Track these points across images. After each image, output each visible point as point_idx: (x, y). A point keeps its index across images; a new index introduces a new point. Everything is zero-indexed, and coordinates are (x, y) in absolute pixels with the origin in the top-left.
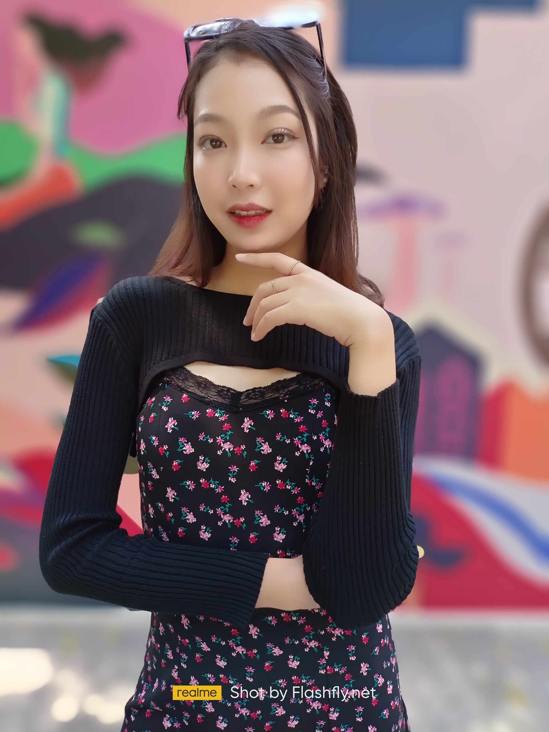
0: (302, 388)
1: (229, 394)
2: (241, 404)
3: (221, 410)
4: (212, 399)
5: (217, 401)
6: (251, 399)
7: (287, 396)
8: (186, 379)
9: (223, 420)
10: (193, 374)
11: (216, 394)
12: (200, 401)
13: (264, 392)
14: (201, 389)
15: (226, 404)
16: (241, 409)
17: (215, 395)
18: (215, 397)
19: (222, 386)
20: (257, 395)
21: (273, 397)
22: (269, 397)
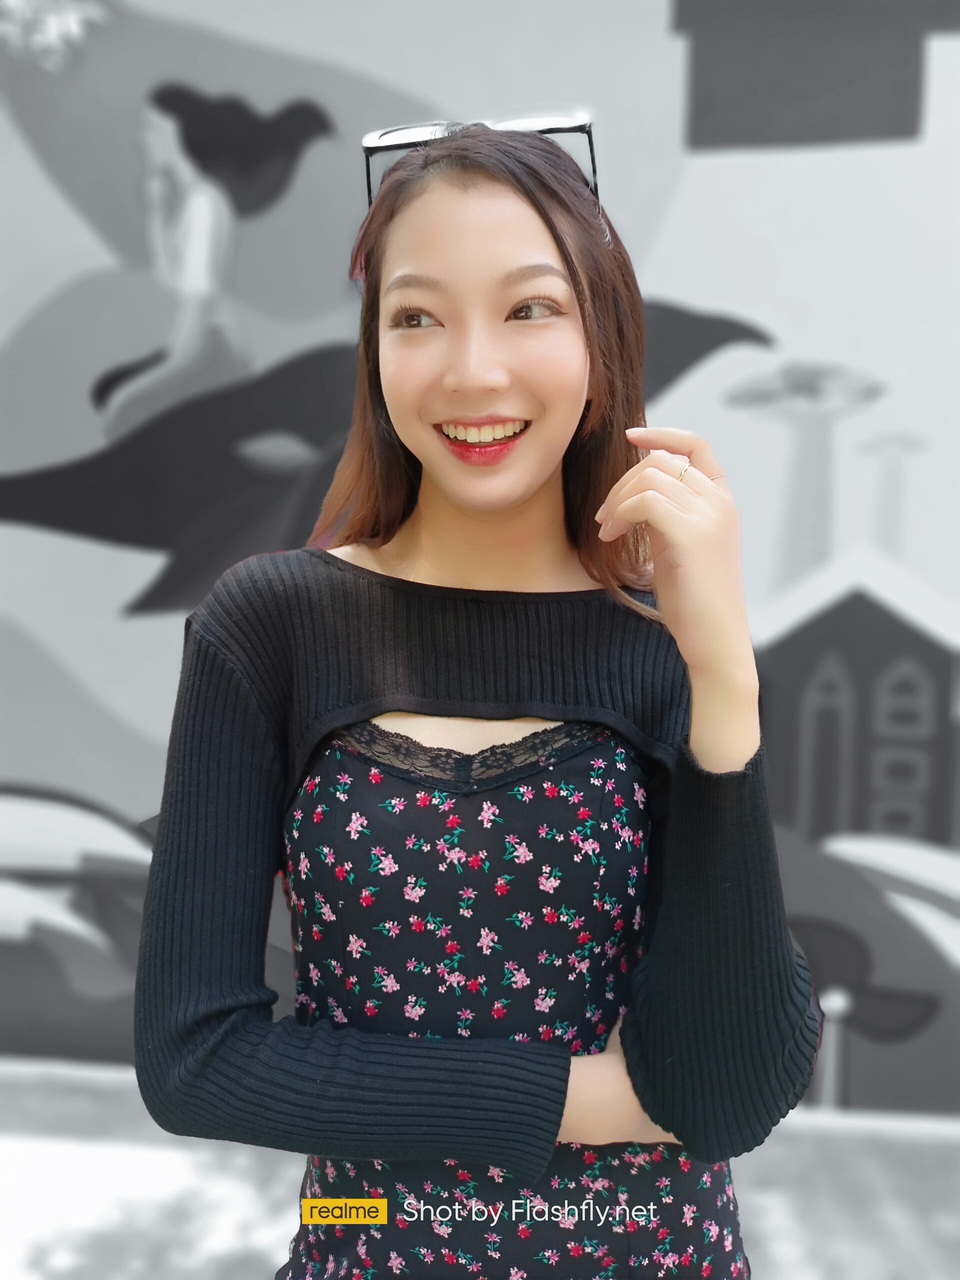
0: (576, 743)
1: (450, 761)
2: (473, 779)
3: (441, 791)
4: (423, 774)
5: (432, 777)
6: (490, 767)
7: (552, 760)
8: (372, 741)
9: (447, 809)
10: (384, 731)
11: (427, 764)
12: (402, 779)
13: (512, 753)
14: (401, 757)
15: (448, 780)
16: (475, 787)
17: (426, 767)
18: (428, 769)
19: (437, 748)
20: (499, 759)
21: (528, 762)
22: (522, 762)
